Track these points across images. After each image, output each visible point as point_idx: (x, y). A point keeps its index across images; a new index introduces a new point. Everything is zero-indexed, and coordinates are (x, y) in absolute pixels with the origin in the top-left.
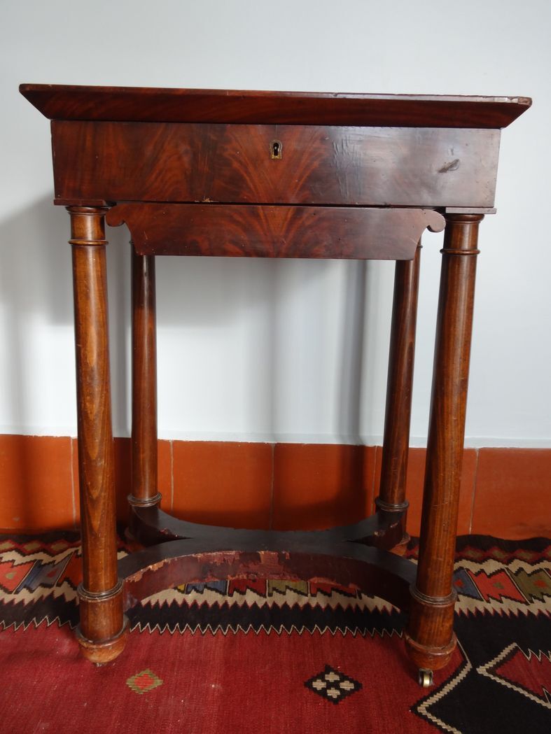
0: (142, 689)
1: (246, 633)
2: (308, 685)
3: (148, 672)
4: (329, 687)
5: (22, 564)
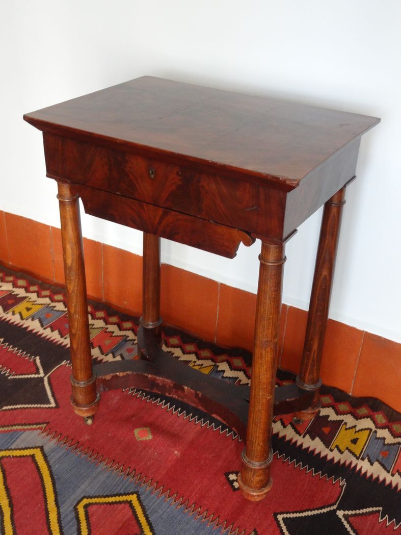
0: (140, 438)
1: (214, 430)
2: (227, 475)
3: (148, 429)
4: (236, 481)
5: (117, 336)
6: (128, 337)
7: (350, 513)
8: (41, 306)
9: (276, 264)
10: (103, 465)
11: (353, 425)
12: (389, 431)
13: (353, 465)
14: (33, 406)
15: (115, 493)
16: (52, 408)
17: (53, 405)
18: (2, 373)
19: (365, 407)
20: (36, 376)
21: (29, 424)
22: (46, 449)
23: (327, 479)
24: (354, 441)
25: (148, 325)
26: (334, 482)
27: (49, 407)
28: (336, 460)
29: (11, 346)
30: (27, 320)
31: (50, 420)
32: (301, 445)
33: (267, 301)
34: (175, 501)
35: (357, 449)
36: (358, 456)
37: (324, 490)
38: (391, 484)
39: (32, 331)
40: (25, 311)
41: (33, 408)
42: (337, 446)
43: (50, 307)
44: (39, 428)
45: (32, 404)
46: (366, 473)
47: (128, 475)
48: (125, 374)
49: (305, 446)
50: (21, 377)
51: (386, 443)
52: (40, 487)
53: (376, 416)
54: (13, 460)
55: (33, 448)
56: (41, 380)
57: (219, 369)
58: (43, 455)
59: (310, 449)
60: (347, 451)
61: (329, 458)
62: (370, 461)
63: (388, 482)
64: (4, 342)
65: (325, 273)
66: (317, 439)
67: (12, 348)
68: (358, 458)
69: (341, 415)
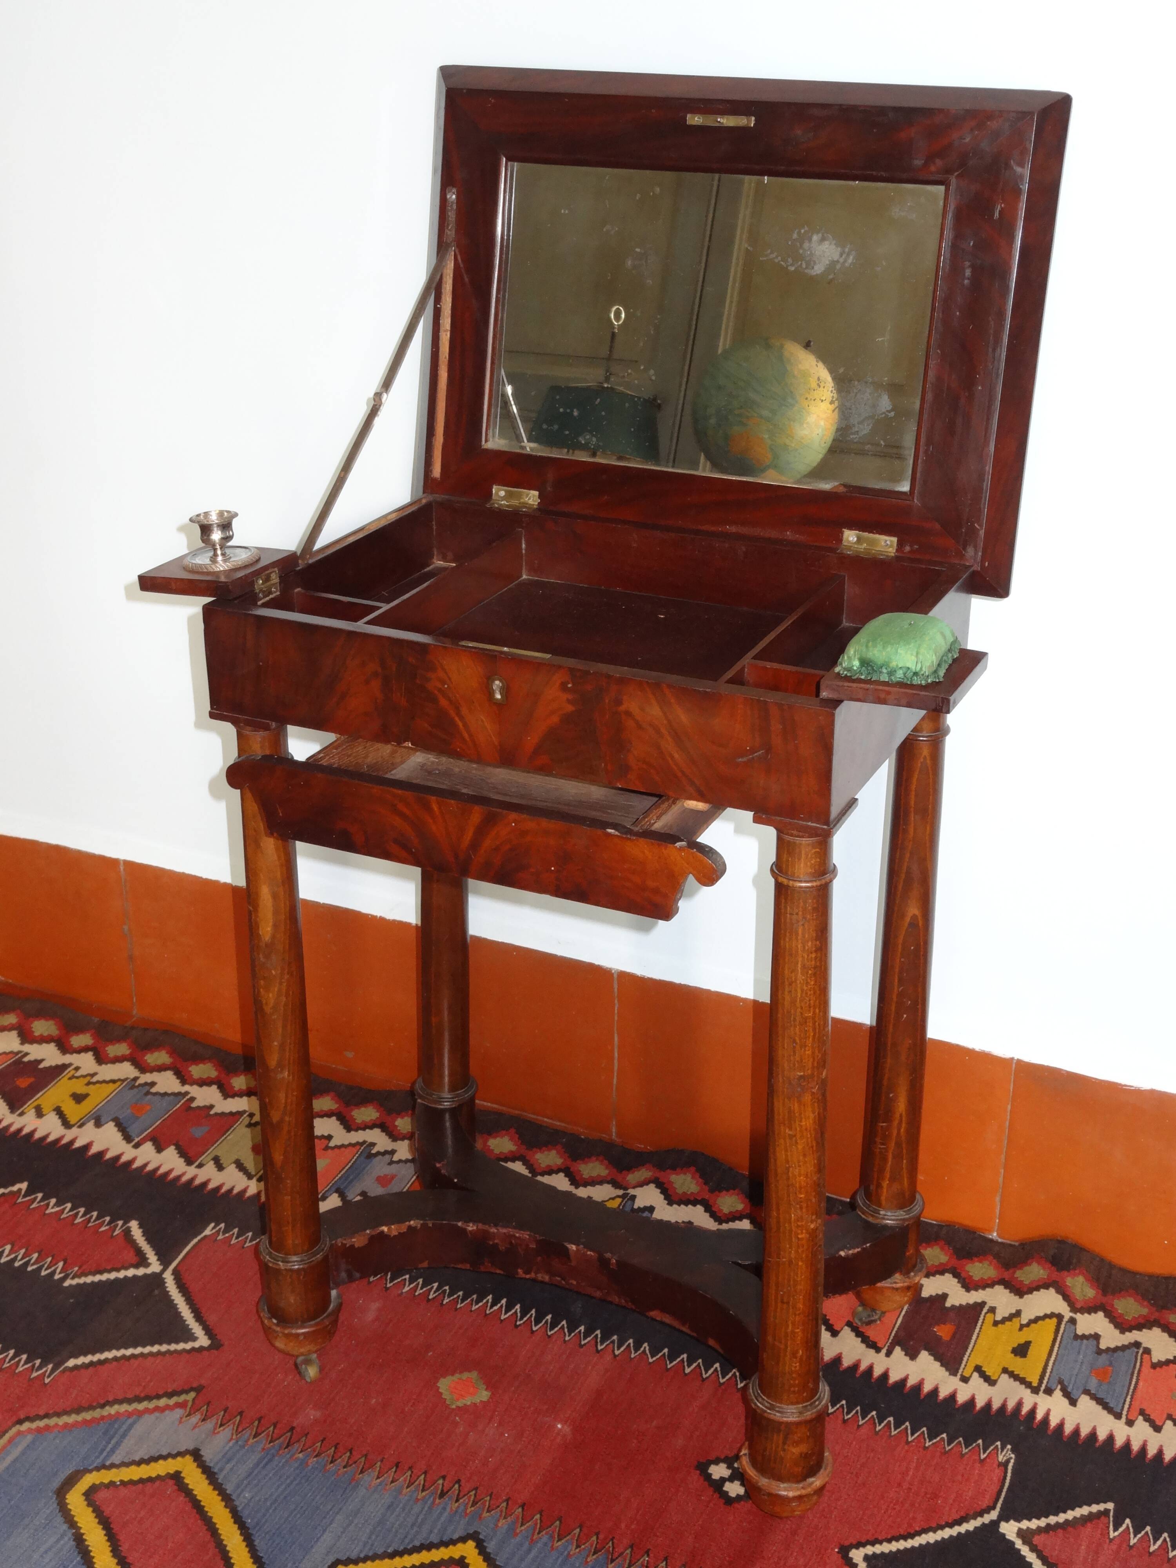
0: (458, 1400)
1: (651, 1360)
2: (703, 1468)
3: (474, 1375)
4: (731, 1479)
5: (343, 1146)
6: (373, 1145)
7: (1034, 1524)
8: (112, 1086)
9: (814, 884)
10: (369, 1478)
11: (1014, 1311)
12: (1106, 1316)
13: (1025, 1410)
14: (147, 1350)
15: (417, 1543)
16: (201, 1349)
17: (203, 1341)
18: (43, 1273)
19: (1039, 1264)
20: (141, 1272)
21: (149, 1398)
22: (208, 1455)
23: (965, 1451)
24: (1021, 1350)
25: (440, 1100)
26: (983, 1456)
27: (193, 1349)
28: (980, 1403)
29: (53, 1201)
30: (80, 1126)
31: (203, 1382)
32: (885, 1375)
33: (800, 976)
34: (578, 1546)
35: (1031, 1367)
36: (1035, 1384)
37: (959, 1478)
38: (1127, 1445)
39: (101, 1154)
40: (72, 1103)
41: (151, 1354)
42: (978, 1369)
43: (140, 1085)
44: (178, 1405)
45: (144, 1346)
46: (1061, 1425)
47: (442, 1495)
48: (403, 1228)
49: (894, 1377)
50: (97, 1278)
51: (1103, 1346)
52: (212, 1549)
53: (1069, 1281)
54: (124, 1492)
55: (174, 1456)
56: (157, 1280)
57: (639, 1203)
58: (204, 1472)
59: (911, 1382)
60: (1005, 1377)
61: (961, 1398)
62: (1067, 1394)
63: (1119, 1442)
64: (30, 1191)
65: (913, 910)
66: (924, 1356)
67: (57, 1204)
68: (1035, 1390)
69: (976, 1290)
